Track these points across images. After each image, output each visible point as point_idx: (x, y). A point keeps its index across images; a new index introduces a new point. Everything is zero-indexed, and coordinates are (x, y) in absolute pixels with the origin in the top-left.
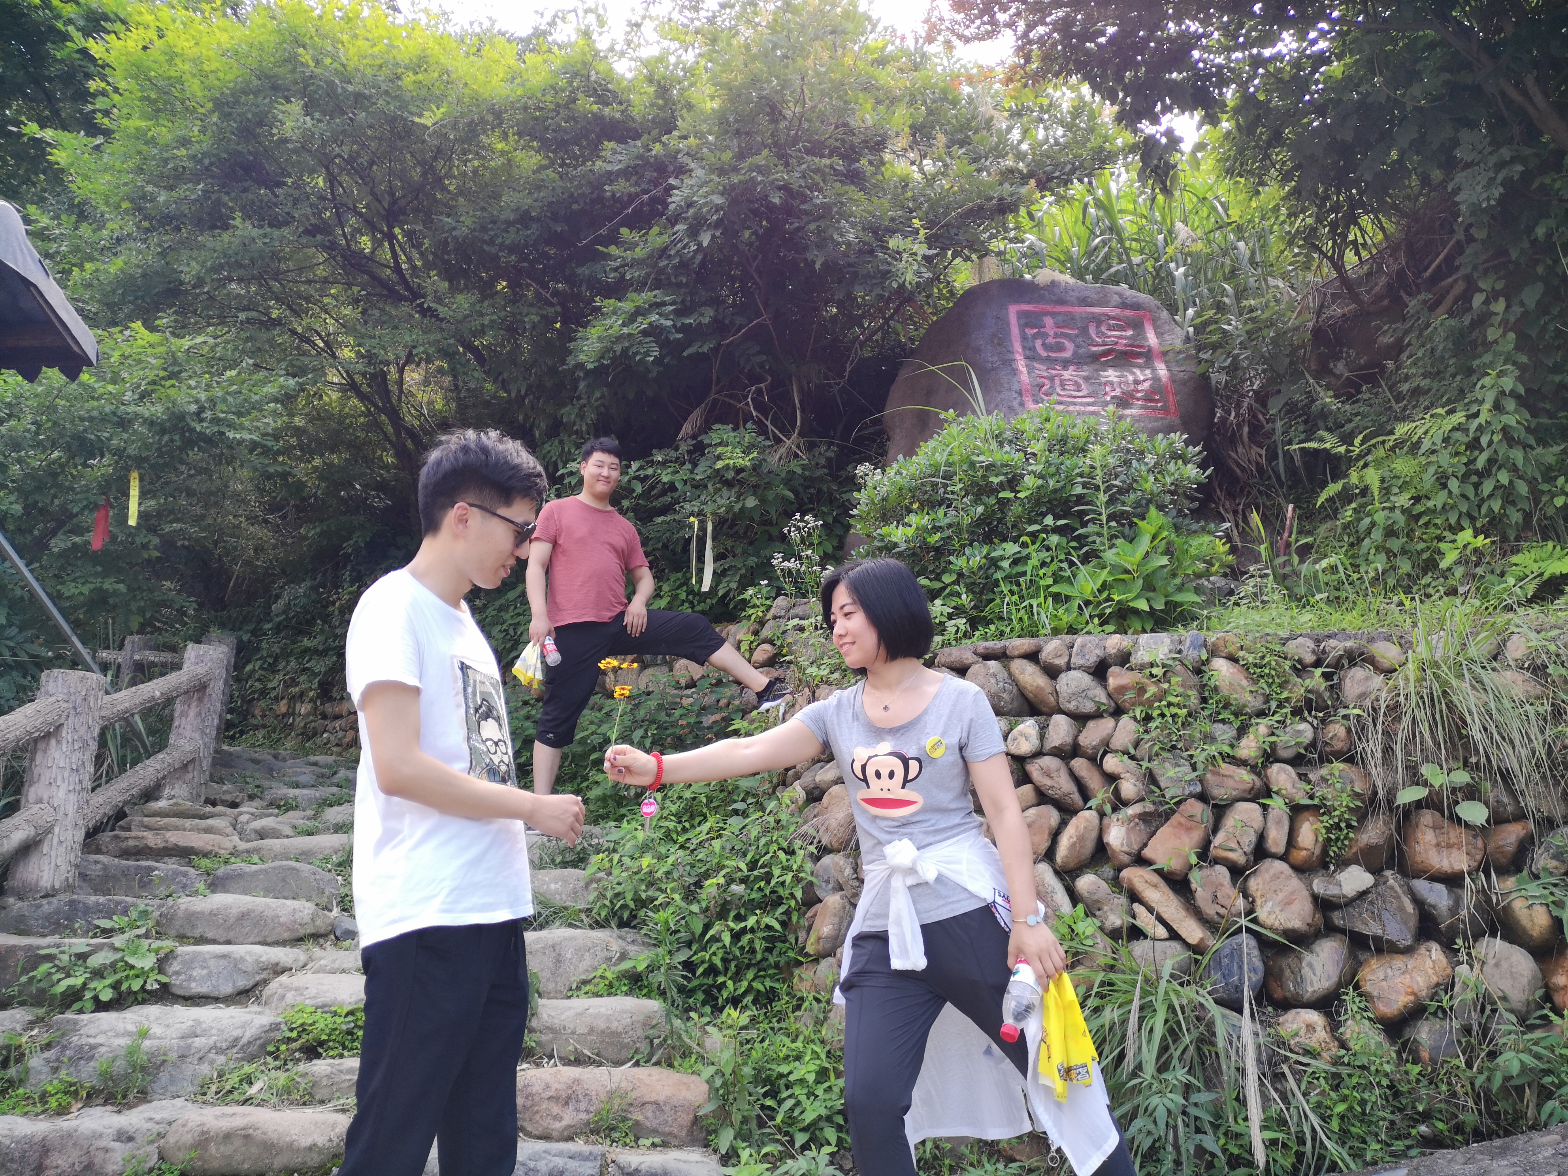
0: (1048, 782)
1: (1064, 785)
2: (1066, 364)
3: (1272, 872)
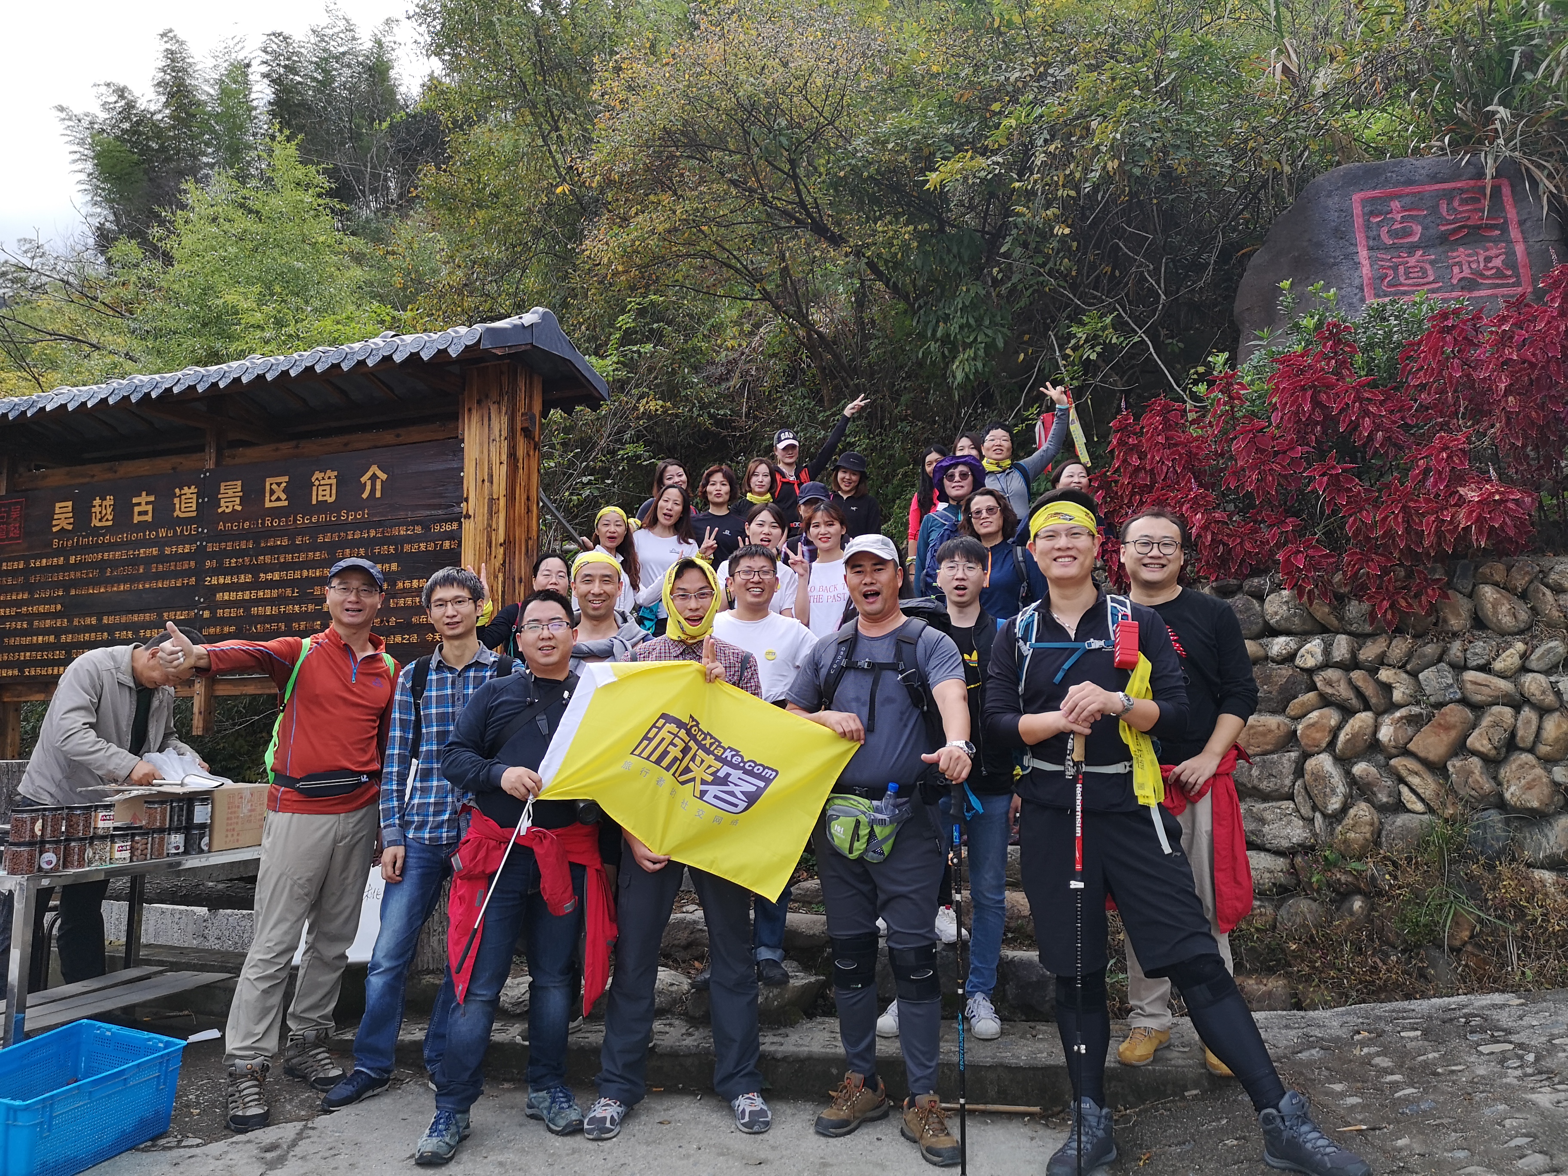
0: (1329, 691)
1: (1344, 692)
2: (1412, 249)
3: (1519, 762)
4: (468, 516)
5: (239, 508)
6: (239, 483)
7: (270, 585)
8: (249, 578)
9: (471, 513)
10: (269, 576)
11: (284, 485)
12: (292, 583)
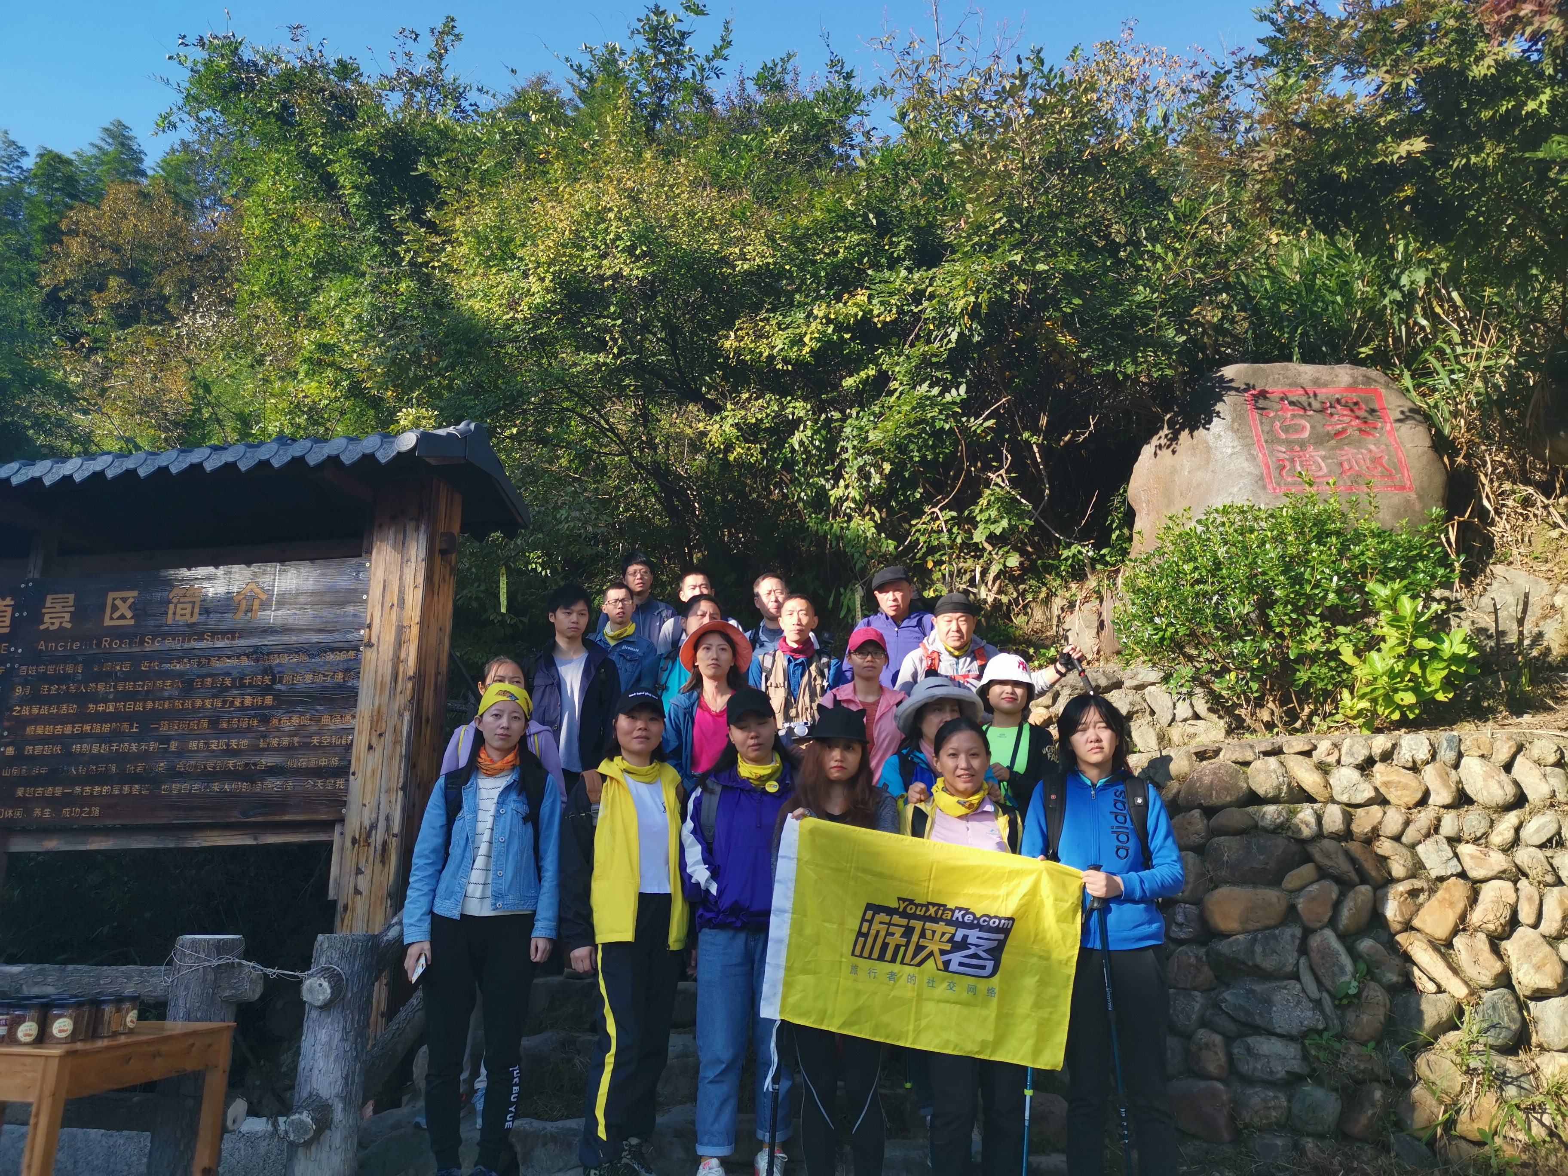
0: (1328, 862)
1: (1342, 865)
2: (1304, 445)
3: (1526, 940)
4: (369, 645)
5: (69, 626)
6: (71, 596)
7: (103, 718)
8: (73, 708)
9: (374, 640)
10: (101, 708)
11: (131, 600)
12: (130, 718)
